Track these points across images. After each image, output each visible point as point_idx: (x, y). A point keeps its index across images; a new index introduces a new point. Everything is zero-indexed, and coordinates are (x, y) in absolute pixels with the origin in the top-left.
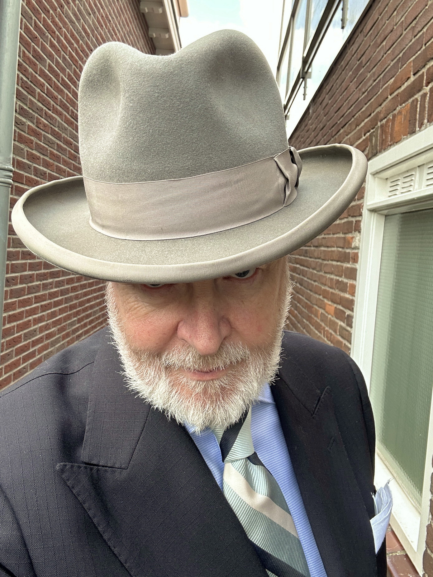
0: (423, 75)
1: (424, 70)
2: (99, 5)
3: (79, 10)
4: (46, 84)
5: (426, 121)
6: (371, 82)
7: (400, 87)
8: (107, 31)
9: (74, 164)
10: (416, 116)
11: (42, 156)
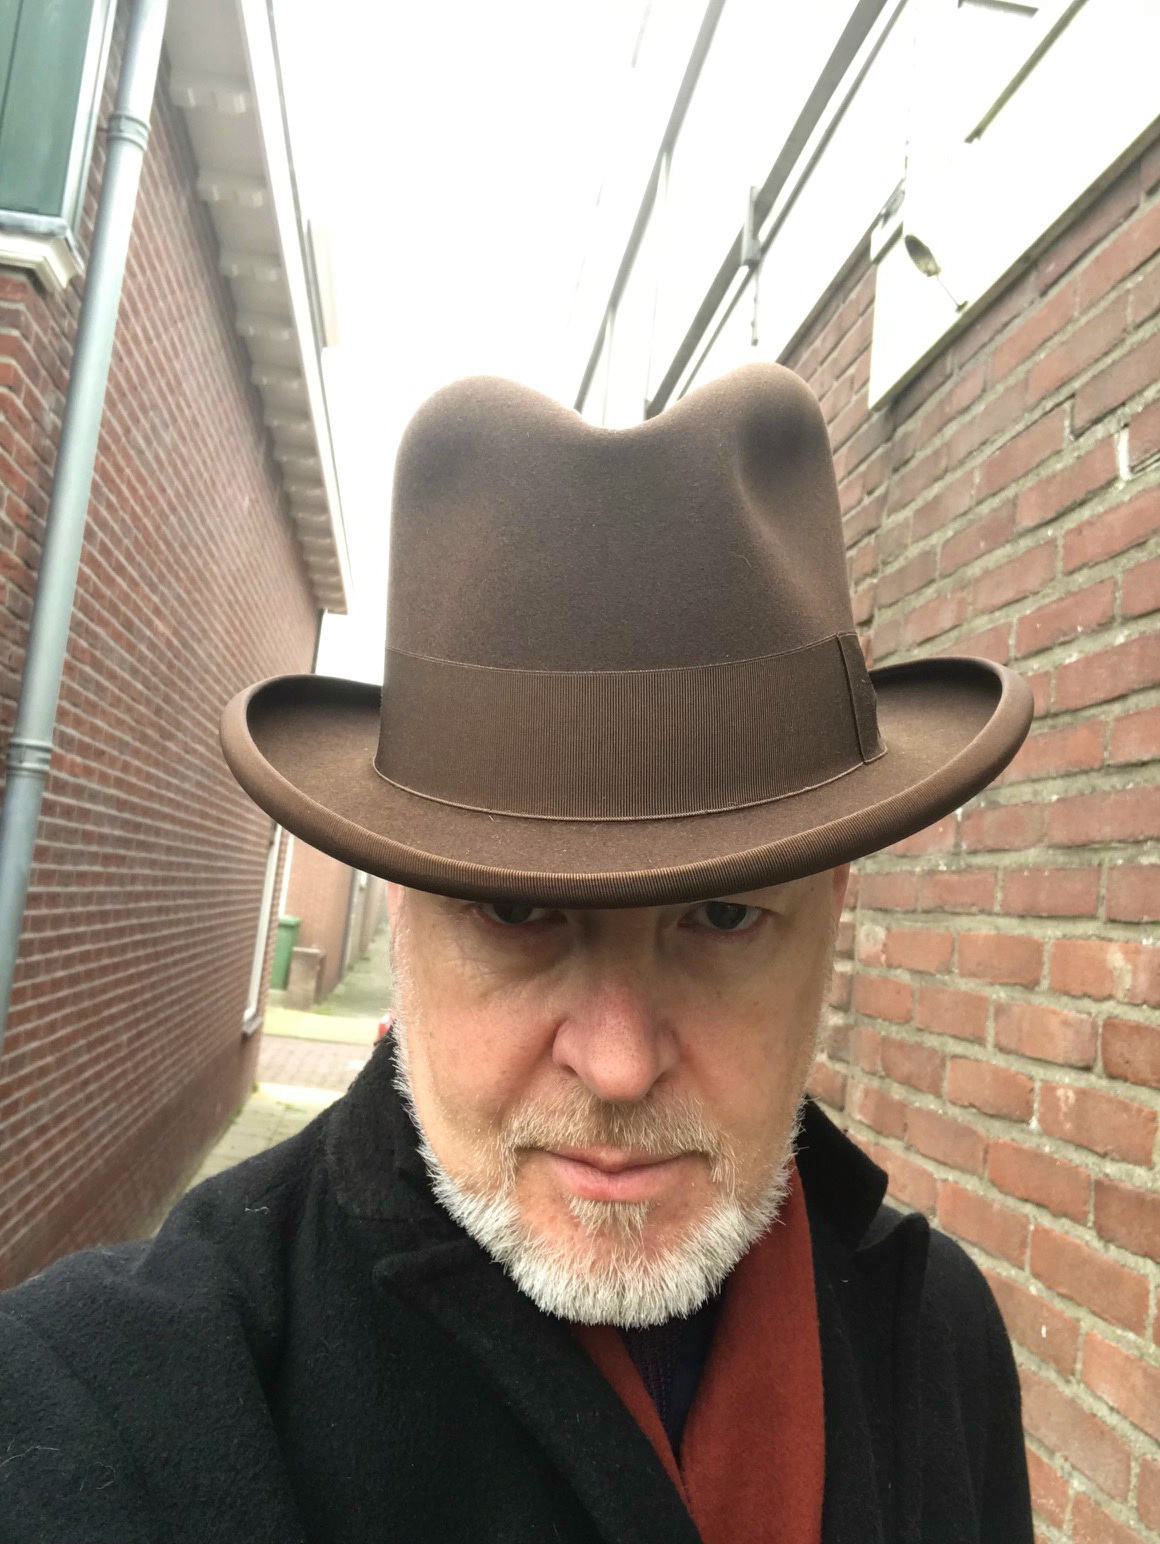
2: (183, 404)
3: (154, 428)
4: (94, 577)
8: (191, 444)
9: (116, 716)
11: (73, 709)
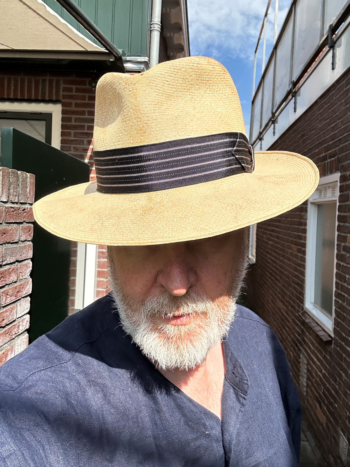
0: (327, 155)
1: (328, 153)
5: (329, 172)
6: (309, 146)
7: (320, 155)
10: (325, 169)
